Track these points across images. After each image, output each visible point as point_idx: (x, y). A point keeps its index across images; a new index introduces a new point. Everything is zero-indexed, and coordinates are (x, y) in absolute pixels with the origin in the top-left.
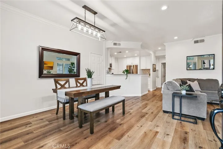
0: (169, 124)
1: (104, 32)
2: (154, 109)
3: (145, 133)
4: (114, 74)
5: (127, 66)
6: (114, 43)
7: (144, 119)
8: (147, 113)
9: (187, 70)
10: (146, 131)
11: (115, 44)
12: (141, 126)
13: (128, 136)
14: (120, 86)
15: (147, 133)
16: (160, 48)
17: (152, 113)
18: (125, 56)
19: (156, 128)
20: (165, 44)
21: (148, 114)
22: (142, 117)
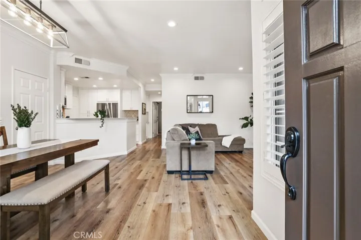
0: (179, 188)
1: (64, 32)
2: (154, 172)
3: (154, 211)
4: (70, 118)
5: (98, 104)
6: (76, 59)
7: (144, 190)
8: (146, 180)
9: (187, 112)
10: (154, 209)
11: (78, 61)
12: (145, 203)
13: (129, 227)
14: (98, 141)
15: (157, 210)
16: (153, 80)
17: (153, 178)
18: (95, 86)
19: (165, 198)
20: (161, 75)
21: (148, 181)
22: (140, 189)
